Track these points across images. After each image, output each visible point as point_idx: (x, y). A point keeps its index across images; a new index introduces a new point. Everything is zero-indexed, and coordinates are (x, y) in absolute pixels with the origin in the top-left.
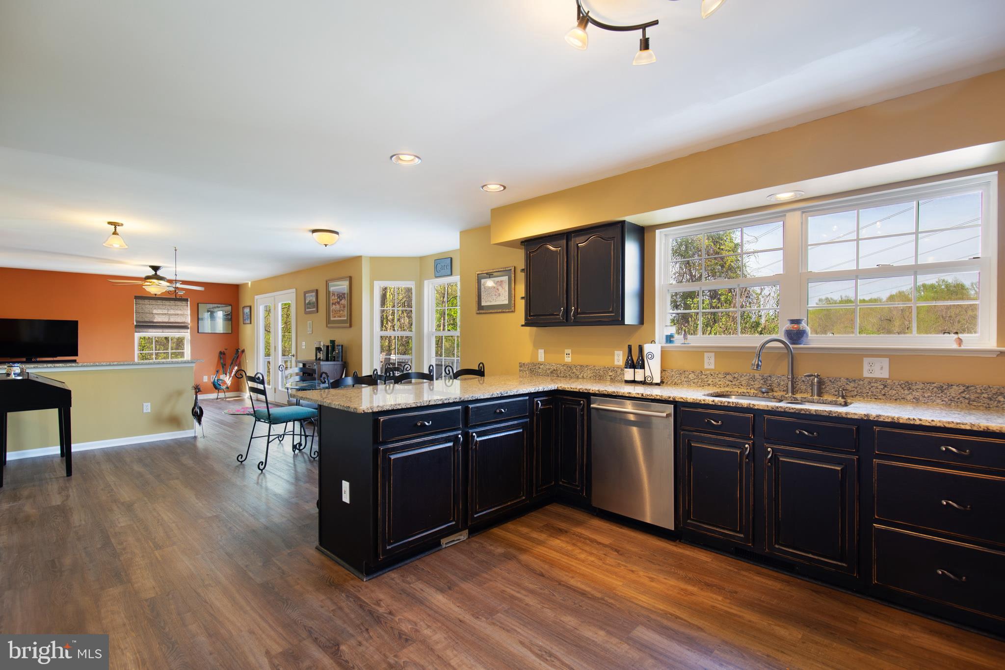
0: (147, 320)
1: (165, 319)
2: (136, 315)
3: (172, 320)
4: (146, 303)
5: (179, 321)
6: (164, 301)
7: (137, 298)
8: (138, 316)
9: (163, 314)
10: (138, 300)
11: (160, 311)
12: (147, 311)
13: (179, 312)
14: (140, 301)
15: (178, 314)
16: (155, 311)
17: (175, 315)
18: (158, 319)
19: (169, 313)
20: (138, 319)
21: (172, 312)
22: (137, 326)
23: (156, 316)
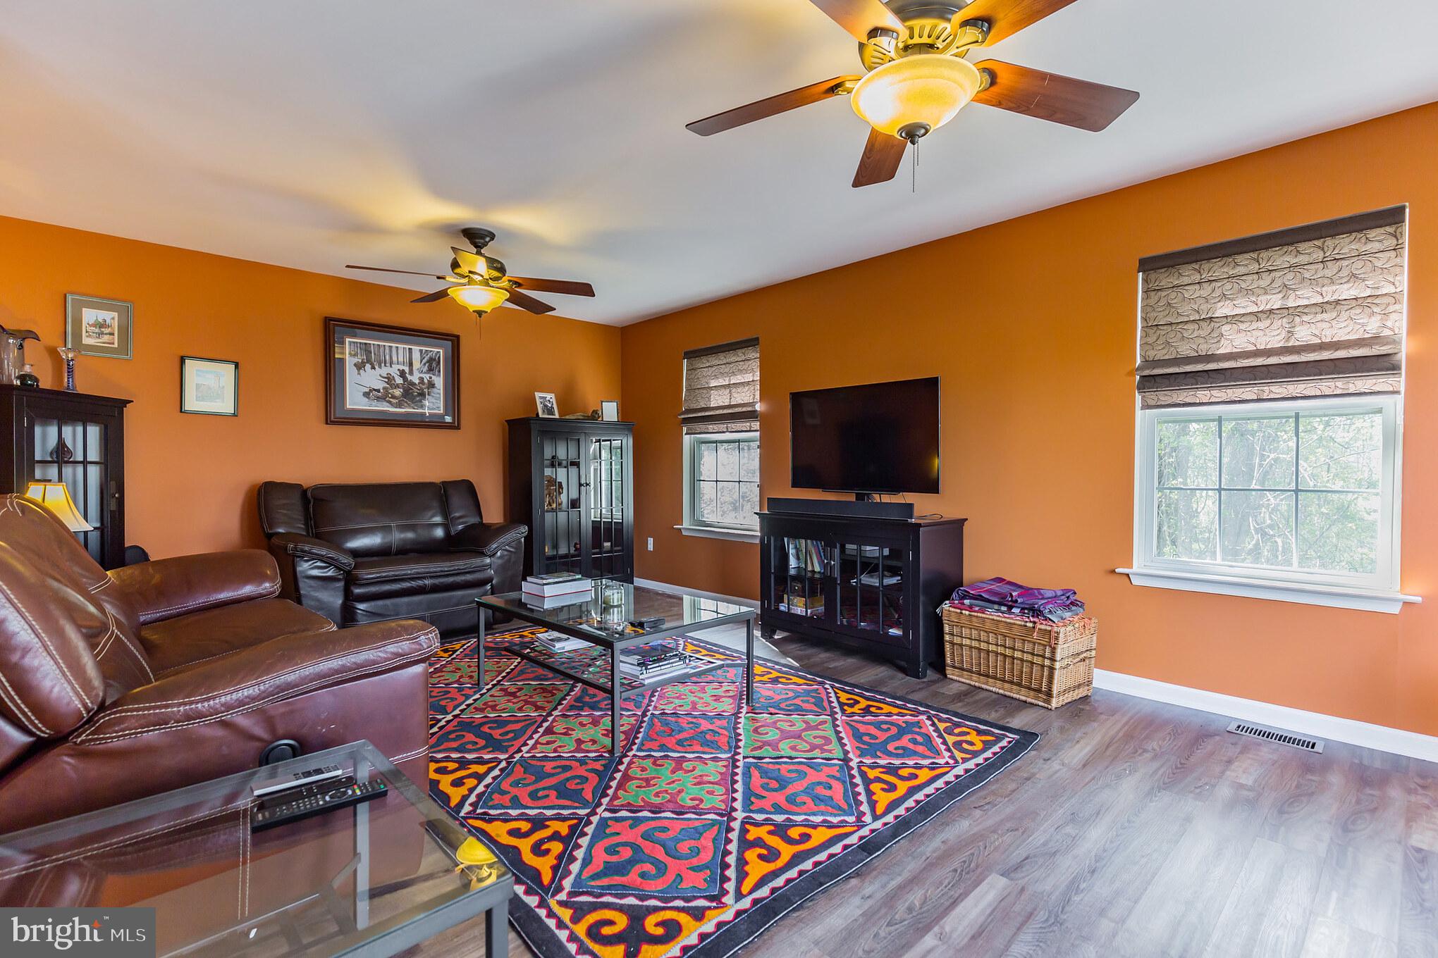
0: (1185, 350)
1: (1269, 336)
2: (1146, 335)
3: (1304, 335)
4: (1186, 280)
5: (1342, 336)
6: (1264, 254)
7: (1148, 265)
8: (1150, 340)
9: (1256, 316)
10: (1153, 275)
11: (1245, 305)
12: (1187, 311)
13: (1347, 291)
14: (1165, 279)
15: (1337, 302)
16: (1223, 309)
17: (1322, 307)
18: (1234, 340)
19: (1291, 303)
20: (1151, 354)
21: (1307, 296)
22: (1149, 382)
23: (1225, 329)
